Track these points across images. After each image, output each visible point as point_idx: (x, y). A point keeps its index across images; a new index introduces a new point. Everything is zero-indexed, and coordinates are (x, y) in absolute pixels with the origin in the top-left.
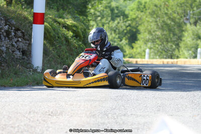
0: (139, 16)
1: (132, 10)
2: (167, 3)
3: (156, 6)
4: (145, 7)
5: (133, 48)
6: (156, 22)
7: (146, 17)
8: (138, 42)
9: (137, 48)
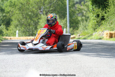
0: (11, 10)
1: (6, 7)
2: (28, 2)
3: (22, 4)
4: (14, 4)
5: (8, 30)
6: (22, 14)
7: (16, 10)
8: (11, 26)
9: (10, 30)
